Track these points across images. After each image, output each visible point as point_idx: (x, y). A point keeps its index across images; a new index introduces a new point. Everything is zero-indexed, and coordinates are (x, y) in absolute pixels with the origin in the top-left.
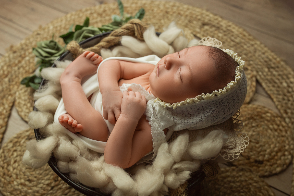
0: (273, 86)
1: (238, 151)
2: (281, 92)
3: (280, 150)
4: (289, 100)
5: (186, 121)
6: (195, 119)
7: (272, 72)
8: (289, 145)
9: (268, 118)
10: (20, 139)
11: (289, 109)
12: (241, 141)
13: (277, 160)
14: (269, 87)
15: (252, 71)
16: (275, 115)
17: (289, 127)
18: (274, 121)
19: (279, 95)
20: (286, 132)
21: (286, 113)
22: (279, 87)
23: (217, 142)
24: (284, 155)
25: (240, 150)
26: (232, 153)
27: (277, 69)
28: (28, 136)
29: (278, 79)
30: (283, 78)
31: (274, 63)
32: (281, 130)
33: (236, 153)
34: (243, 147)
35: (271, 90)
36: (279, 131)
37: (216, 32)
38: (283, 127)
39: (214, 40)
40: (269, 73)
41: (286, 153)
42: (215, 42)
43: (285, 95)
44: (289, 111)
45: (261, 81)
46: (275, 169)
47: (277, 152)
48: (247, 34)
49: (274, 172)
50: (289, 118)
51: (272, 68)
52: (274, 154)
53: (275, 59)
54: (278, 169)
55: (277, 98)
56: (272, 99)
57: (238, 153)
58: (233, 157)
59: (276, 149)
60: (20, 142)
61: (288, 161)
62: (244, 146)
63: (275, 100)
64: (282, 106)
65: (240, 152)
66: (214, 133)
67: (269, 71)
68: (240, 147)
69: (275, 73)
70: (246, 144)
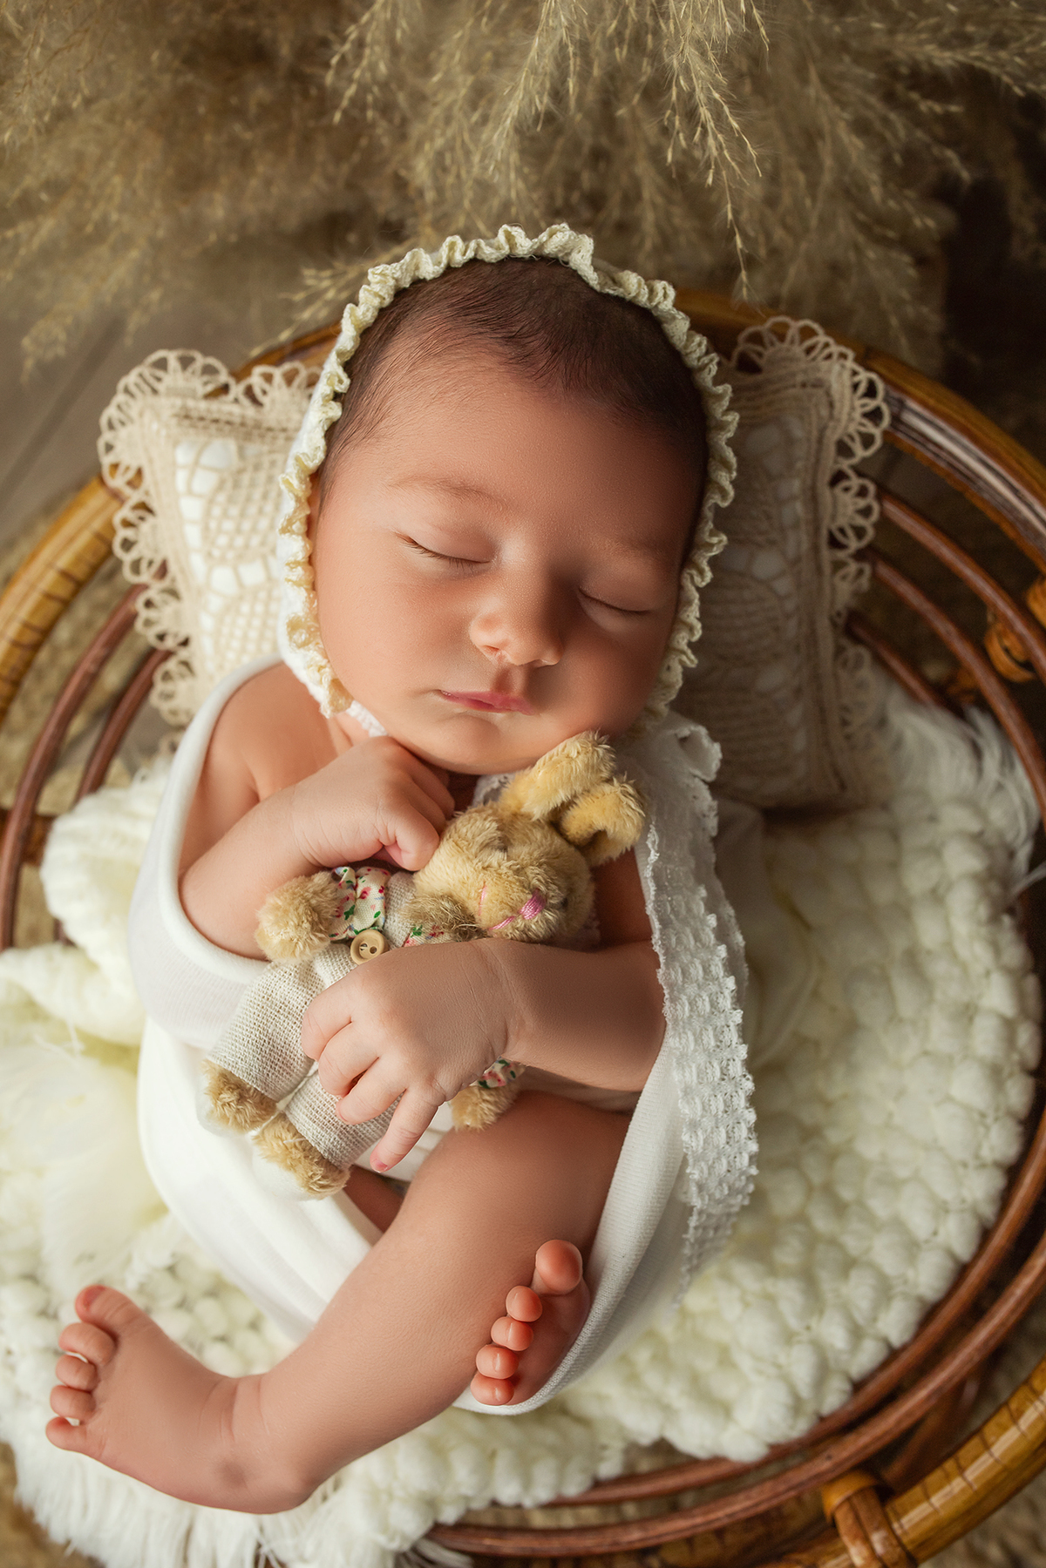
1: (846, 375)
25: (843, 367)
34: (826, 352)
42: (143, 392)
57: (857, 379)
62: (820, 346)
70: (807, 333)
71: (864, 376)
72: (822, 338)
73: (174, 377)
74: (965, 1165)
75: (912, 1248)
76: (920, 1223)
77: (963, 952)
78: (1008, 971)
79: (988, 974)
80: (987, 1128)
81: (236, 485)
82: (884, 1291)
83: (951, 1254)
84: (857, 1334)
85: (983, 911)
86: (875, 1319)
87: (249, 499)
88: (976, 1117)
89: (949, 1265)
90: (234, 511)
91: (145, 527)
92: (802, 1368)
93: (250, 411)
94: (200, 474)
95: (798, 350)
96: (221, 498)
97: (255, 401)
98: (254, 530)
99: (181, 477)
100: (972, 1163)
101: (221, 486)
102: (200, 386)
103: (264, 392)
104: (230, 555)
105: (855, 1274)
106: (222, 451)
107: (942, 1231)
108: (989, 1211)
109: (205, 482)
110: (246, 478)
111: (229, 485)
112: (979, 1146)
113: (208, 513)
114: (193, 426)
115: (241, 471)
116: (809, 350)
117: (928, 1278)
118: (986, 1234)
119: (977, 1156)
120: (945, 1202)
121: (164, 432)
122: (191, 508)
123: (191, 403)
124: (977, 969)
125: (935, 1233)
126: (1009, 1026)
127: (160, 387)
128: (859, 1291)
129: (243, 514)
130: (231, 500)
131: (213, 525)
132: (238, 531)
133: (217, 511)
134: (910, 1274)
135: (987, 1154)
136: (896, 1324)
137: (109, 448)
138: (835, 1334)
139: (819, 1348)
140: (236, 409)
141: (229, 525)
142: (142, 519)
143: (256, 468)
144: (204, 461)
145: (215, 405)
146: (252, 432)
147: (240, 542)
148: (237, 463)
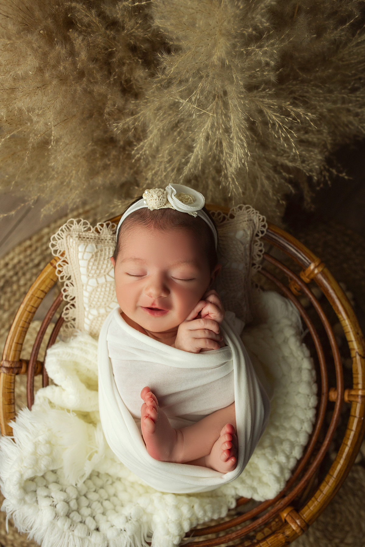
26: (259, 225)
39: (62, 230)
42: (67, 231)
57: (260, 218)
58: (263, 223)
62: (251, 211)
65: (258, 214)
68: (252, 215)
70: (248, 208)
71: (261, 217)
72: (251, 209)
73: (75, 226)
74: (306, 409)
75: (297, 433)
76: (297, 426)
77: (296, 355)
78: (307, 358)
79: (302, 359)
80: (310, 399)
81: (96, 256)
82: (292, 445)
83: (306, 432)
84: (288, 457)
85: (298, 344)
86: (292, 453)
87: (100, 260)
88: (307, 396)
89: (307, 435)
90: (96, 263)
91: (65, 267)
92: (276, 469)
93: (97, 235)
94: (86, 254)
95: (245, 212)
96: (93, 260)
97: (98, 232)
98: (102, 268)
99: (80, 255)
100: (308, 409)
101: (92, 257)
102: (82, 228)
103: (101, 230)
104: (95, 275)
105: (284, 443)
106: (91, 246)
107: (303, 427)
108: (313, 420)
109: (88, 256)
110: (99, 254)
111: (94, 256)
112: (308, 404)
113: (88, 264)
114: (82, 240)
115: (97, 252)
116: (248, 212)
117: (302, 440)
118: (314, 426)
119: (308, 406)
120: (303, 420)
121: (74, 242)
122: (83, 263)
123: (81, 233)
124: (300, 358)
125: (302, 428)
126: (310, 371)
127: (71, 229)
128: (286, 447)
129: (99, 264)
130: (95, 260)
131: (90, 268)
132: (97, 268)
133: (91, 264)
134: (298, 439)
135: (310, 405)
136: (297, 453)
138: (282, 459)
139: (279, 463)
140: (93, 235)
141: (95, 267)
142: (64, 265)
143: (101, 251)
144: (87, 250)
145: (87, 233)
146: (98, 241)
147: (98, 272)
148: (96, 250)
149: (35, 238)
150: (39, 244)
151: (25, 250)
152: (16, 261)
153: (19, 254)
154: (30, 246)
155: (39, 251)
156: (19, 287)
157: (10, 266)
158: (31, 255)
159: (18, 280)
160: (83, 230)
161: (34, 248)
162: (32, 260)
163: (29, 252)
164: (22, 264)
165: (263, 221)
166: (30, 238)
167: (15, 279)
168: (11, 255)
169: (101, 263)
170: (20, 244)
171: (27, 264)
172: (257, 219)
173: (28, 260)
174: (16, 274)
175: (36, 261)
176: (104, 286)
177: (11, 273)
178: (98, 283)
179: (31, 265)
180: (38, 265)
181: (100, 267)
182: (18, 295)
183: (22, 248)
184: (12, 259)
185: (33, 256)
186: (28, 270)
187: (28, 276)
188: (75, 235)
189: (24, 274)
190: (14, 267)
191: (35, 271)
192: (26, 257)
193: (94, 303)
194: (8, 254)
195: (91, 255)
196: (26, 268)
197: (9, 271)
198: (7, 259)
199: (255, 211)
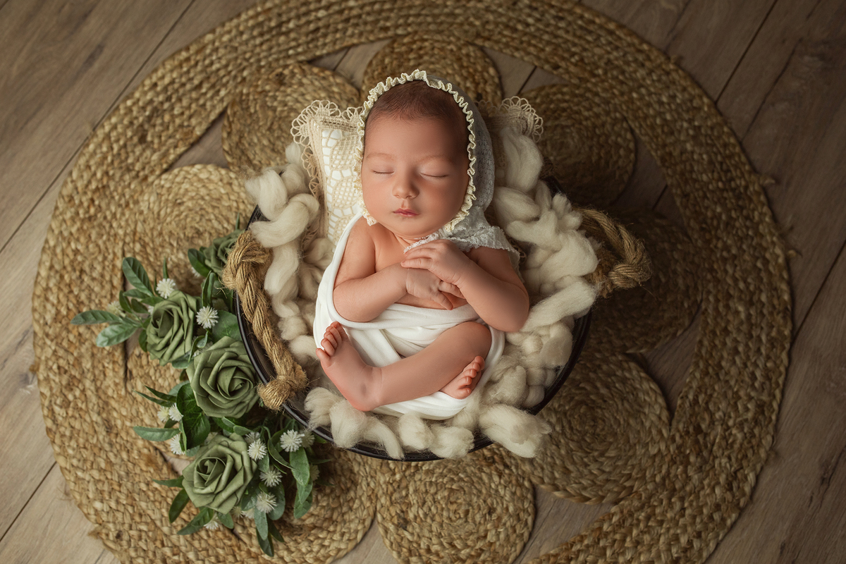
0: (325, 36)
2: (340, 26)
3: (459, 59)
4: (359, 16)
5: (488, 186)
6: (488, 171)
7: (290, 31)
8: (449, 43)
9: (395, 63)
10: (405, 543)
11: (377, 21)
12: (518, 111)
13: (476, 70)
14: (325, 45)
15: (286, 66)
16: (387, 50)
17: (416, 32)
18: (401, 54)
19: (345, 30)
20: (424, 40)
21: (386, 29)
22: (327, 26)
23: (525, 143)
24: (468, 55)
25: (532, 114)
26: (533, 128)
27: (284, 18)
28: (398, 526)
29: (309, 23)
30: (307, 13)
31: (270, 20)
32: (420, 48)
33: (535, 121)
34: (528, 109)
35: (334, 42)
36: (422, 52)
37: (167, 118)
38: (414, 42)
39: (305, 113)
40: (292, 35)
41: (464, 51)
43: (347, 20)
44: (382, 23)
45: (309, 56)
46: (493, 77)
47: (462, 67)
48: (184, 55)
49: (496, 80)
50: (397, 27)
51: (280, 25)
52: (464, 73)
53: (258, 14)
54: (492, 71)
55: (352, 36)
56: (354, 45)
57: (536, 118)
58: (539, 127)
59: (456, 66)
60: (410, 542)
61: (479, 54)
62: (526, 106)
63: (355, 41)
64: (372, 32)
65: (534, 114)
66: (508, 147)
67: (287, 33)
68: (527, 113)
69: (291, 25)
70: (523, 102)
71: (538, 118)
72: (528, 104)
73: (321, 109)
81: (342, 144)
87: (346, 149)
90: (341, 153)
93: (346, 121)
94: (330, 140)
95: (520, 108)
96: (337, 148)
97: (348, 118)
98: (347, 159)
99: (324, 141)
101: (337, 144)
102: (329, 112)
104: (340, 167)
106: (337, 133)
109: (332, 143)
110: (345, 142)
111: (340, 144)
113: (332, 153)
114: (328, 125)
115: (343, 140)
116: (523, 108)
121: (319, 127)
122: (326, 151)
123: (327, 118)
127: (316, 112)
129: (344, 154)
130: (341, 149)
131: (334, 157)
132: (342, 159)
133: (335, 152)
137: (295, 132)
140: (341, 120)
141: (339, 157)
143: (349, 139)
144: (332, 136)
145: (334, 118)
146: (346, 128)
147: (342, 163)
148: (342, 137)
149: (193, 49)
150: (198, 58)
151: (181, 66)
152: (167, 80)
153: (172, 71)
154: (188, 59)
155: (199, 68)
156: (173, 117)
157: (159, 89)
158: (188, 72)
159: (172, 108)
160: (330, 114)
161: (192, 62)
162: (191, 80)
163: (185, 69)
164: (176, 86)
165: (539, 123)
166: (187, 49)
167: (166, 106)
168: (160, 73)
169: (347, 152)
170: (172, 57)
171: (183, 85)
172: (532, 118)
173: (184, 80)
174: (169, 99)
175: (196, 82)
176: (350, 180)
177: (161, 98)
178: (343, 176)
179: (188, 87)
180: (199, 86)
181: (345, 158)
182: (171, 128)
183: (176, 63)
184: (163, 77)
185: (192, 75)
186: (184, 94)
187: (185, 102)
188: (319, 120)
189: (180, 100)
190: (165, 89)
191: (194, 95)
192: (181, 76)
193: (339, 201)
194: (156, 70)
195: (335, 142)
196: (181, 91)
197: (158, 94)
198: (154, 79)
199: (531, 108)
